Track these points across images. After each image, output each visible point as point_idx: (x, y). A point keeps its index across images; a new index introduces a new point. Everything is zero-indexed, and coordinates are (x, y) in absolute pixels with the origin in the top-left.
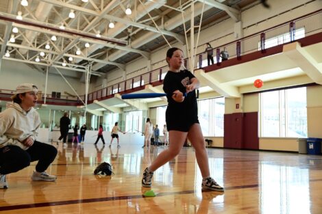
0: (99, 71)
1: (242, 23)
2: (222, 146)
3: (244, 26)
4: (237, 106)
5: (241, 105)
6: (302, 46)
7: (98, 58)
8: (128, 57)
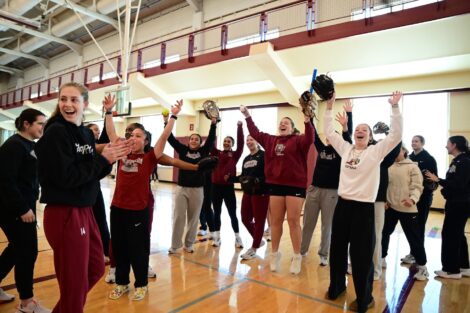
0: (10, 65)
1: (203, 15)
2: (171, 179)
3: (206, 20)
4: (191, 127)
5: (196, 127)
6: (276, 49)
7: (5, 47)
8: (50, 49)
